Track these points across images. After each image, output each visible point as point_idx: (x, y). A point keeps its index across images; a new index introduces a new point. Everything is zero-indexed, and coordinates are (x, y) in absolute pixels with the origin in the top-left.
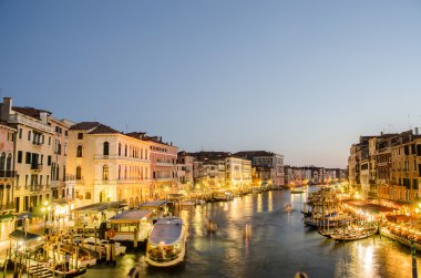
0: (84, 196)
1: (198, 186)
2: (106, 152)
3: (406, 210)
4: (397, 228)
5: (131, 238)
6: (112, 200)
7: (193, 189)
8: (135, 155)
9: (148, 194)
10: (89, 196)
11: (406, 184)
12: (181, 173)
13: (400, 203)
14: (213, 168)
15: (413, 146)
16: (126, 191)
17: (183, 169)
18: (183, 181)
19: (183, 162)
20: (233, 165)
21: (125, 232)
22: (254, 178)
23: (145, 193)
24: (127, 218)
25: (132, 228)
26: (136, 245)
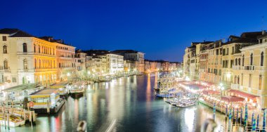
0: (11, 80)
1: (89, 73)
2: (25, 50)
3: (213, 88)
4: (208, 98)
5: (45, 106)
6: (31, 82)
7: (85, 74)
8: (46, 53)
9: (56, 78)
10: (14, 80)
11: (215, 72)
12: (78, 64)
13: (211, 83)
14: (99, 61)
15: (221, 49)
16: (41, 76)
17: (79, 61)
18: (79, 69)
19: (79, 56)
20: (112, 59)
21: (41, 103)
22: (125, 67)
23: (54, 77)
24: (42, 94)
25: (45, 100)
26: (48, 111)
